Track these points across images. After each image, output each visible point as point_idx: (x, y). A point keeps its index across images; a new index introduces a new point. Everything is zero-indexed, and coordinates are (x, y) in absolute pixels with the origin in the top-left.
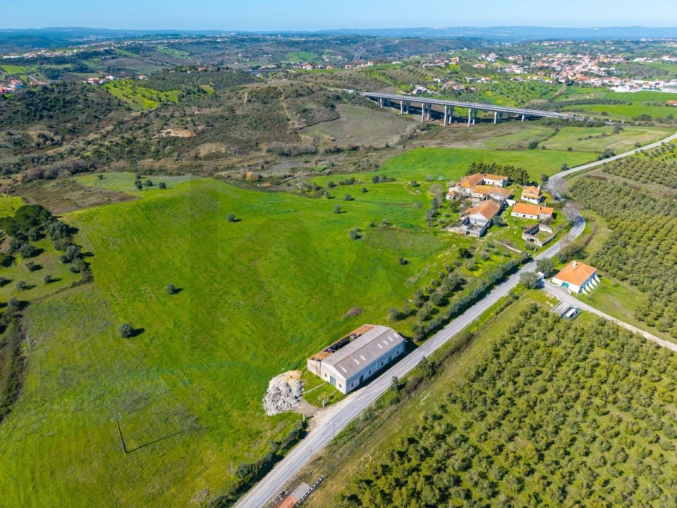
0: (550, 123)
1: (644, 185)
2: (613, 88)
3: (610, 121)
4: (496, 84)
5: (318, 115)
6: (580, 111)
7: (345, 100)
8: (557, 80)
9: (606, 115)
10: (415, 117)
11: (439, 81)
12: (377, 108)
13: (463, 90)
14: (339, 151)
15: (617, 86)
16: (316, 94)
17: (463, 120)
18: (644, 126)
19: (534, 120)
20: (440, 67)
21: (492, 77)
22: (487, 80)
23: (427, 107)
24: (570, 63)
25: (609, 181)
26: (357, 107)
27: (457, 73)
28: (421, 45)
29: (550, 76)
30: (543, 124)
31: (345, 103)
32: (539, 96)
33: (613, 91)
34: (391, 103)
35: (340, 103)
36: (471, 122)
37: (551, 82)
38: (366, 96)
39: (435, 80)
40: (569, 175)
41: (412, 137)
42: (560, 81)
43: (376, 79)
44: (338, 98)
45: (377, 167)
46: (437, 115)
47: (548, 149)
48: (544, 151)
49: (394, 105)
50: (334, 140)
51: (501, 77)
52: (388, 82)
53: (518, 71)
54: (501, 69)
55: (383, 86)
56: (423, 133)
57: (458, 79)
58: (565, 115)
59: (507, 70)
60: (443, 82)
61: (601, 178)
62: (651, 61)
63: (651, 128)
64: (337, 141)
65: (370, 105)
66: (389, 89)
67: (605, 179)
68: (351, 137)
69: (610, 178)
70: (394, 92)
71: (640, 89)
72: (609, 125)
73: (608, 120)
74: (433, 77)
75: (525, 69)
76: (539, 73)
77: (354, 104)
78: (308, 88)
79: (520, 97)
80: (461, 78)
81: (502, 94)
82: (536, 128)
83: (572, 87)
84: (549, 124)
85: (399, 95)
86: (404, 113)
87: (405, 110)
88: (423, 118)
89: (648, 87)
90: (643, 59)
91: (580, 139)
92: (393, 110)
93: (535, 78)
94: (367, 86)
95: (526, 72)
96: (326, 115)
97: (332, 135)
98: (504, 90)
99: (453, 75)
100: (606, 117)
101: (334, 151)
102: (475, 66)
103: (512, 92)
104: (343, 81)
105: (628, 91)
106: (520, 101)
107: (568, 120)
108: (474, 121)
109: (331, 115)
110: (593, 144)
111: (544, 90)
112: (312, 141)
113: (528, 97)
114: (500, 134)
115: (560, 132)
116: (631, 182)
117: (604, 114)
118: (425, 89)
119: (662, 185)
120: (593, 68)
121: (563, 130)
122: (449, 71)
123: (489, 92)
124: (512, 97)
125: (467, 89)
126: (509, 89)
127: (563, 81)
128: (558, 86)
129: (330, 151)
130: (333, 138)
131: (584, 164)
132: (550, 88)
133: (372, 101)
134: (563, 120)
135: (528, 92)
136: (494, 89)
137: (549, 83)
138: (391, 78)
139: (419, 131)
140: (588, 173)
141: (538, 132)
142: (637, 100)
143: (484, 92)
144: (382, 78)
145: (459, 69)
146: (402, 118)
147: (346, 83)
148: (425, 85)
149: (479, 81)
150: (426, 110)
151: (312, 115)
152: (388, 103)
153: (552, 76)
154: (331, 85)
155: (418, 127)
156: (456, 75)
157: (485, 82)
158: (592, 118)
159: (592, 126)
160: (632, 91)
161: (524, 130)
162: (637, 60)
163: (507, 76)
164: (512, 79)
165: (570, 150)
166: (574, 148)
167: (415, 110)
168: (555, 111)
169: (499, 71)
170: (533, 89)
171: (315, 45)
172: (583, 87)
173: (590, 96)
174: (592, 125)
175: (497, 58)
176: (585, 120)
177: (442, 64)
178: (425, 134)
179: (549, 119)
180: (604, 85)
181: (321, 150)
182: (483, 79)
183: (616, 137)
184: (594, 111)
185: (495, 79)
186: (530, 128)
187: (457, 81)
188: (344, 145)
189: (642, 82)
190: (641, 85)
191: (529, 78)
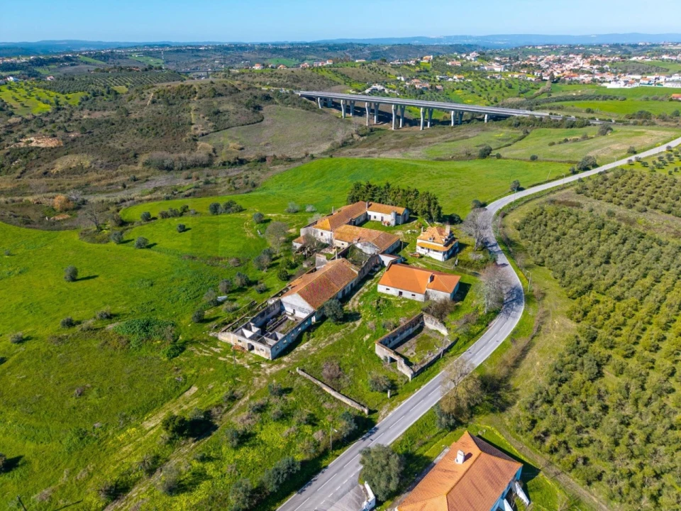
0: (519, 123)
1: (642, 215)
2: (605, 84)
3: (597, 119)
4: (470, 82)
5: (233, 118)
6: (559, 108)
7: (277, 100)
8: (541, 77)
9: (593, 112)
10: (358, 119)
11: (403, 79)
12: (314, 109)
13: (427, 89)
14: (241, 162)
15: (610, 82)
16: (240, 94)
17: (415, 122)
18: (641, 125)
19: (500, 120)
20: (409, 65)
21: (467, 75)
22: (460, 79)
23: (373, 107)
24: (559, 61)
25: (586, 209)
26: (290, 108)
27: (427, 71)
28: (411, 51)
29: (534, 74)
30: (510, 125)
31: (276, 103)
32: (517, 94)
33: (605, 87)
34: (333, 103)
35: (270, 104)
36: (425, 124)
37: (533, 79)
38: (302, 96)
39: (398, 78)
40: (522, 199)
41: (345, 144)
42: (544, 78)
43: (323, 76)
44: (267, 98)
45: (254, 186)
46: (385, 117)
47: (506, 159)
48: (499, 160)
49: (336, 105)
50: (242, 149)
51: (477, 75)
52: (338, 80)
53: (498, 69)
54: (478, 66)
55: (330, 84)
56: (361, 139)
57: (426, 78)
58: (538, 114)
59: (486, 68)
60: (407, 80)
61: (572, 204)
62: (649, 60)
63: (652, 127)
64: (246, 150)
65: (306, 105)
66: (337, 87)
67: (579, 205)
68: (267, 144)
69: (587, 203)
70: (342, 91)
71: (636, 85)
72: (595, 125)
73: (593, 119)
74: (397, 76)
75: (506, 67)
76: (522, 71)
77: (287, 104)
78: (233, 86)
79: (493, 95)
80: (430, 77)
81: (473, 92)
82: (500, 130)
83: (558, 85)
84: (518, 125)
85: (345, 94)
86: (347, 115)
87: (348, 111)
88: (367, 121)
89: (647, 82)
90: (640, 58)
91: (553, 144)
92: (335, 111)
93: (516, 76)
94: (311, 84)
95: (507, 70)
96: (244, 119)
97: (241, 143)
98: (477, 89)
99: (423, 73)
100: (592, 115)
101: (235, 163)
102: (450, 64)
103: (486, 90)
104: (281, 80)
105: (622, 87)
106: (492, 101)
107: (541, 119)
108: (429, 123)
109: (251, 118)
110: (568, 150)
111: (523, 88)
112: (211, 151)
113: (503, 95)
114: (453, 138)
115: (530, 135)
116: (621, 210)
117: (589, 111)
118: (382, 88)
119: (671, 215)
120: (584, 66)
121: (534, 132)
122: (418, 69)
123: (459, 91)
124: (484, 96)
125: (431, 87)
126: (482, 88)
127: (548, 78)
128: (541, 84)
129: (229, 163)
130: (241, 146)
131: (549, 181)
132: (531, 86)
133: (309, 101)
134: (535, 120)
135: (504, 90)
136: (465, 87)
137: (531, 81)
138: (342, 75)
139: (356, 137)
140: (552, 196)
141: (501, 135)
142: (633, 96)
143: (454, 90)
144: (331, 76)
145: (431, 67)
146: (342, 121)
147: (285, 81)
148: (385, 83)
149: (450, 79)
150: (372, 111)
151: (226, 117)
152: (329, 104)
153: (536, 73)
154: (268, 83)
155: (357, 132)
156: (426, 73)
157: (458, 81)
158: (573, 117)
159: (572, 127)
160: (627, 87)
161: (485, 134)
162: (634, 59)
163: (484, 74)
164: (488, 77)
165: (534, 158)
166: (540, 157)
167: (359, 112)
168: (527, 110)
169: (476, 69)
170: (510, 87)
171: (300, 52)
172: (570, 84)
173: (577, 93)
174: (572, 125)
175: (478, 57)
176: (564, 119)
177: (412, 63)
178: (364, 141)
179: (518, 118)
180: (594, 81)
181: (218, 161)
182: (455, 77)
183: (602, 139)
184: (576, 107)
185: (469, 77)
186: (492, 131)
187: (424, 79)
188: (250, 155)
189: (638, 77)
190: (638, 81)
191: (510, 76)
